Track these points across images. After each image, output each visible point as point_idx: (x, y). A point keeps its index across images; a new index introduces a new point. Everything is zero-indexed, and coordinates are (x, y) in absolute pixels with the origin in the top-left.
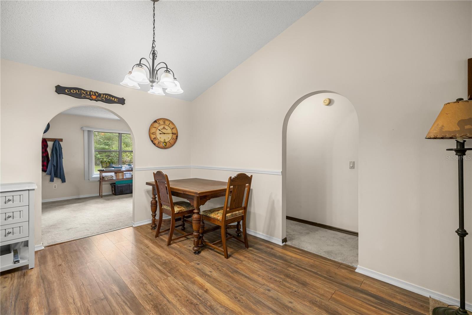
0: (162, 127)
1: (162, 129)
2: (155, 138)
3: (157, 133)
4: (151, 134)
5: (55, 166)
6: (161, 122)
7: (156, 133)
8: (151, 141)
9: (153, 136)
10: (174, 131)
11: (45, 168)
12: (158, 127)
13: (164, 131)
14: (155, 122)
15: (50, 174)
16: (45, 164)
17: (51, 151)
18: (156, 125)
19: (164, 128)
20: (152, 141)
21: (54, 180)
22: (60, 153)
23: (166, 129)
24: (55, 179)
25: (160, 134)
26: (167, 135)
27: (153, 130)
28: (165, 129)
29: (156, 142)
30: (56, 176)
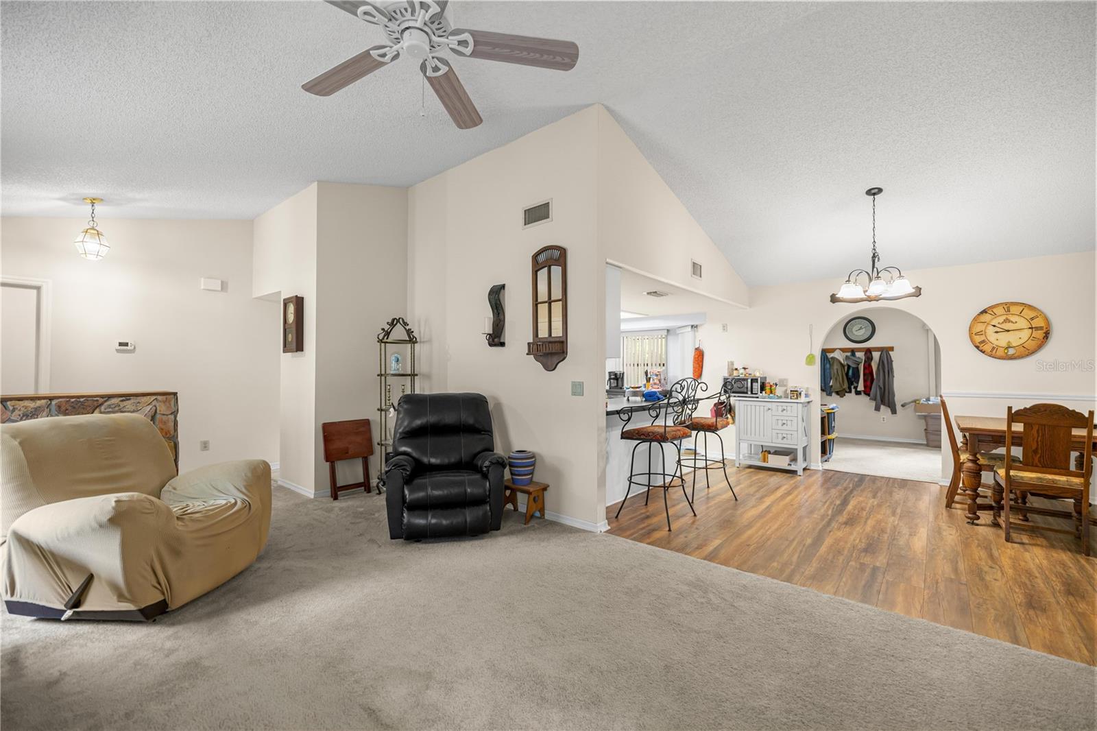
0: (1001, 319)
1: (1003, 323)
2: (983, 342)
3: (987, 331)
4: (973, 335)
5: (881, 388)
6: (999, 311)
7: (985, 332)
8: (975, 348)
9: (978, 339)
10: (1039, 322)
11: (868, 389)
12: (990, 321)
13: (1007, 326)
14: (984, 312)
15: (875, 399)
16: (869, 383)
17: (876, 366)
18: (986, 317)
19: (1007, 321)
20: (977, 347)
21: (880, 408)
22: (888, 367)
23: (1012, 322)
24: (882, 407)
25: (997, 332)
26: (1017, 332)
27: (979, 327)
28: (1010, 321)
29: (987, 348)
30: (883, 402)
